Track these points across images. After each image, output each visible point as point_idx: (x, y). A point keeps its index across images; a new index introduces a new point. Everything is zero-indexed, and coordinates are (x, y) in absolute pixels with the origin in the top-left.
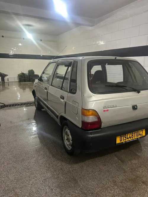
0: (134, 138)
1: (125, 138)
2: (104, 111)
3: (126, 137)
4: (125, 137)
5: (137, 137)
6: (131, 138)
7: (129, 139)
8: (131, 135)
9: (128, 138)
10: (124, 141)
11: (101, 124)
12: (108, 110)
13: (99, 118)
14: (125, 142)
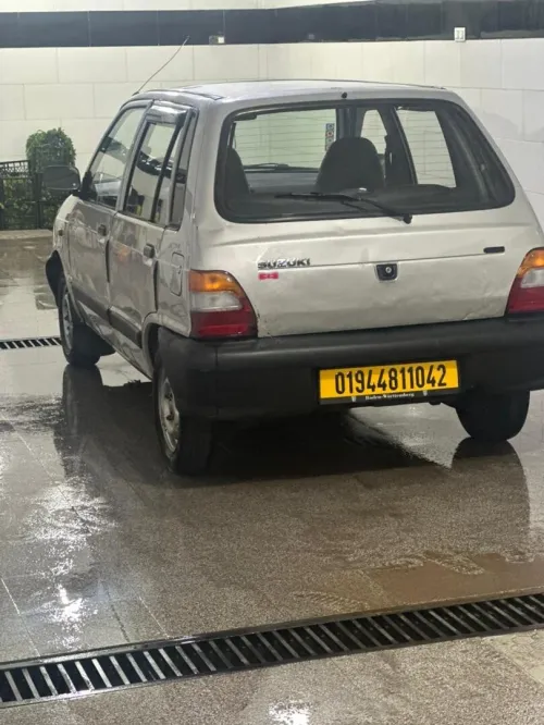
0: (400, 389)
1: (360, 386)
2: (262, 277)
3: (362, 382)
4: (358, 381)
5: (416, 388)
6: (388, 388)
7: (379, 390)
8: (386, 378)
9: (373, 388)
10: (355, 393)
11: (256, 322)
12: (275, 276)
13: (244, 300)
14: (357, 397)
